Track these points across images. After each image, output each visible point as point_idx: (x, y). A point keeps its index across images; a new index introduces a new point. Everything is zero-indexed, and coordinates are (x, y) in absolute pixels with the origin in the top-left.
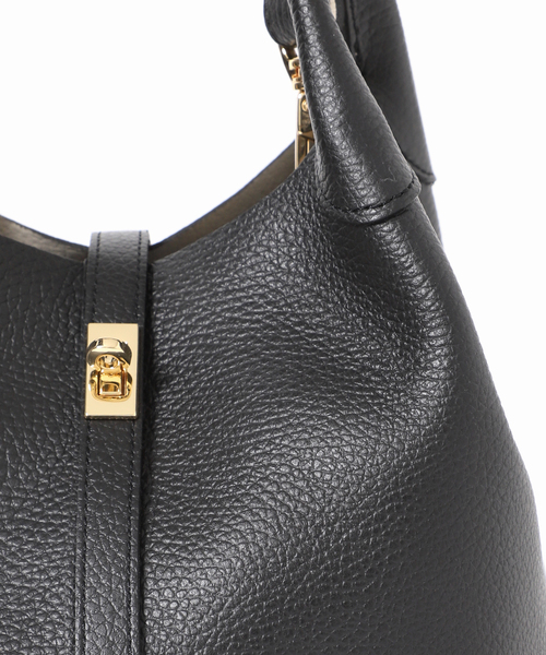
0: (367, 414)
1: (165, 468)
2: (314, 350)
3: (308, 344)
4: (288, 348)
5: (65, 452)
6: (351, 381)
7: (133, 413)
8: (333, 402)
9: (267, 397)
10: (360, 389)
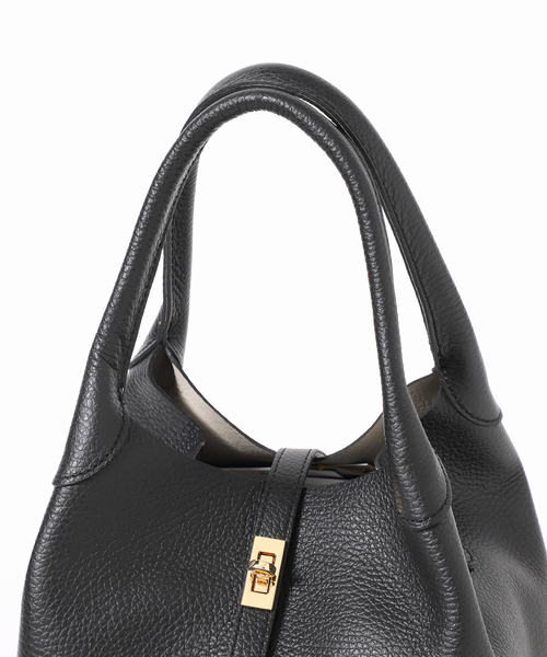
0: (407, 648)
1: (286, 647)
2: (385, 588)
3: (382, 583)
4: (370, 582)
5: (229, 620)
6: (402, 620)
7: (270, 608)
8: (388, 633)
9: (351, 617)
10: (407, 628)
